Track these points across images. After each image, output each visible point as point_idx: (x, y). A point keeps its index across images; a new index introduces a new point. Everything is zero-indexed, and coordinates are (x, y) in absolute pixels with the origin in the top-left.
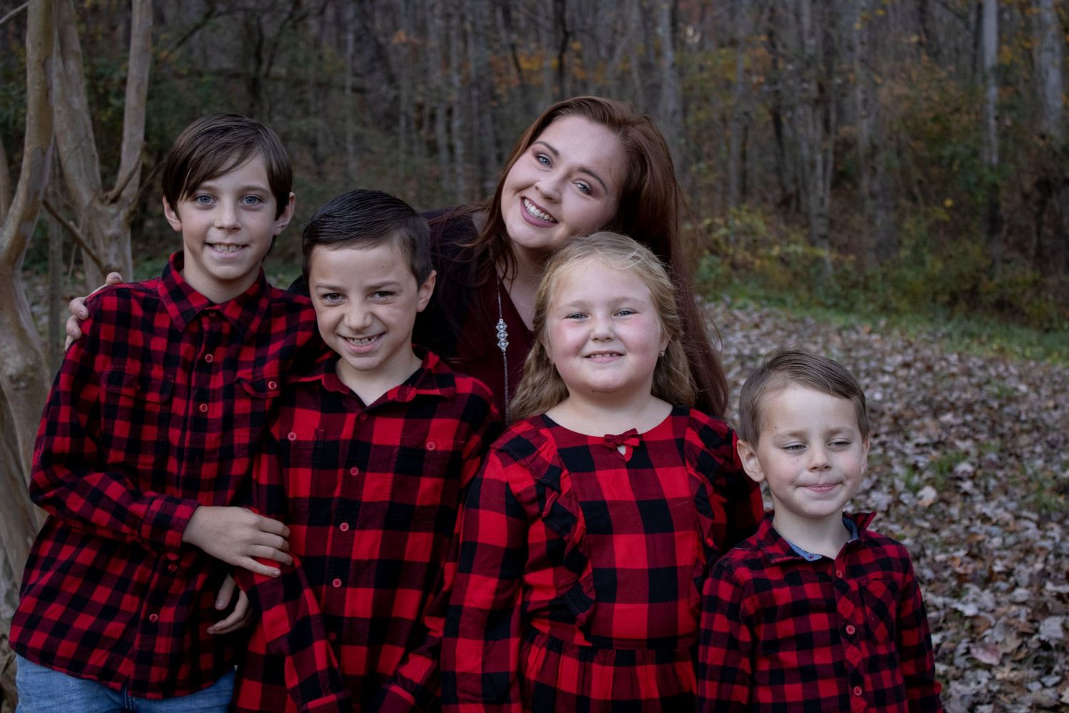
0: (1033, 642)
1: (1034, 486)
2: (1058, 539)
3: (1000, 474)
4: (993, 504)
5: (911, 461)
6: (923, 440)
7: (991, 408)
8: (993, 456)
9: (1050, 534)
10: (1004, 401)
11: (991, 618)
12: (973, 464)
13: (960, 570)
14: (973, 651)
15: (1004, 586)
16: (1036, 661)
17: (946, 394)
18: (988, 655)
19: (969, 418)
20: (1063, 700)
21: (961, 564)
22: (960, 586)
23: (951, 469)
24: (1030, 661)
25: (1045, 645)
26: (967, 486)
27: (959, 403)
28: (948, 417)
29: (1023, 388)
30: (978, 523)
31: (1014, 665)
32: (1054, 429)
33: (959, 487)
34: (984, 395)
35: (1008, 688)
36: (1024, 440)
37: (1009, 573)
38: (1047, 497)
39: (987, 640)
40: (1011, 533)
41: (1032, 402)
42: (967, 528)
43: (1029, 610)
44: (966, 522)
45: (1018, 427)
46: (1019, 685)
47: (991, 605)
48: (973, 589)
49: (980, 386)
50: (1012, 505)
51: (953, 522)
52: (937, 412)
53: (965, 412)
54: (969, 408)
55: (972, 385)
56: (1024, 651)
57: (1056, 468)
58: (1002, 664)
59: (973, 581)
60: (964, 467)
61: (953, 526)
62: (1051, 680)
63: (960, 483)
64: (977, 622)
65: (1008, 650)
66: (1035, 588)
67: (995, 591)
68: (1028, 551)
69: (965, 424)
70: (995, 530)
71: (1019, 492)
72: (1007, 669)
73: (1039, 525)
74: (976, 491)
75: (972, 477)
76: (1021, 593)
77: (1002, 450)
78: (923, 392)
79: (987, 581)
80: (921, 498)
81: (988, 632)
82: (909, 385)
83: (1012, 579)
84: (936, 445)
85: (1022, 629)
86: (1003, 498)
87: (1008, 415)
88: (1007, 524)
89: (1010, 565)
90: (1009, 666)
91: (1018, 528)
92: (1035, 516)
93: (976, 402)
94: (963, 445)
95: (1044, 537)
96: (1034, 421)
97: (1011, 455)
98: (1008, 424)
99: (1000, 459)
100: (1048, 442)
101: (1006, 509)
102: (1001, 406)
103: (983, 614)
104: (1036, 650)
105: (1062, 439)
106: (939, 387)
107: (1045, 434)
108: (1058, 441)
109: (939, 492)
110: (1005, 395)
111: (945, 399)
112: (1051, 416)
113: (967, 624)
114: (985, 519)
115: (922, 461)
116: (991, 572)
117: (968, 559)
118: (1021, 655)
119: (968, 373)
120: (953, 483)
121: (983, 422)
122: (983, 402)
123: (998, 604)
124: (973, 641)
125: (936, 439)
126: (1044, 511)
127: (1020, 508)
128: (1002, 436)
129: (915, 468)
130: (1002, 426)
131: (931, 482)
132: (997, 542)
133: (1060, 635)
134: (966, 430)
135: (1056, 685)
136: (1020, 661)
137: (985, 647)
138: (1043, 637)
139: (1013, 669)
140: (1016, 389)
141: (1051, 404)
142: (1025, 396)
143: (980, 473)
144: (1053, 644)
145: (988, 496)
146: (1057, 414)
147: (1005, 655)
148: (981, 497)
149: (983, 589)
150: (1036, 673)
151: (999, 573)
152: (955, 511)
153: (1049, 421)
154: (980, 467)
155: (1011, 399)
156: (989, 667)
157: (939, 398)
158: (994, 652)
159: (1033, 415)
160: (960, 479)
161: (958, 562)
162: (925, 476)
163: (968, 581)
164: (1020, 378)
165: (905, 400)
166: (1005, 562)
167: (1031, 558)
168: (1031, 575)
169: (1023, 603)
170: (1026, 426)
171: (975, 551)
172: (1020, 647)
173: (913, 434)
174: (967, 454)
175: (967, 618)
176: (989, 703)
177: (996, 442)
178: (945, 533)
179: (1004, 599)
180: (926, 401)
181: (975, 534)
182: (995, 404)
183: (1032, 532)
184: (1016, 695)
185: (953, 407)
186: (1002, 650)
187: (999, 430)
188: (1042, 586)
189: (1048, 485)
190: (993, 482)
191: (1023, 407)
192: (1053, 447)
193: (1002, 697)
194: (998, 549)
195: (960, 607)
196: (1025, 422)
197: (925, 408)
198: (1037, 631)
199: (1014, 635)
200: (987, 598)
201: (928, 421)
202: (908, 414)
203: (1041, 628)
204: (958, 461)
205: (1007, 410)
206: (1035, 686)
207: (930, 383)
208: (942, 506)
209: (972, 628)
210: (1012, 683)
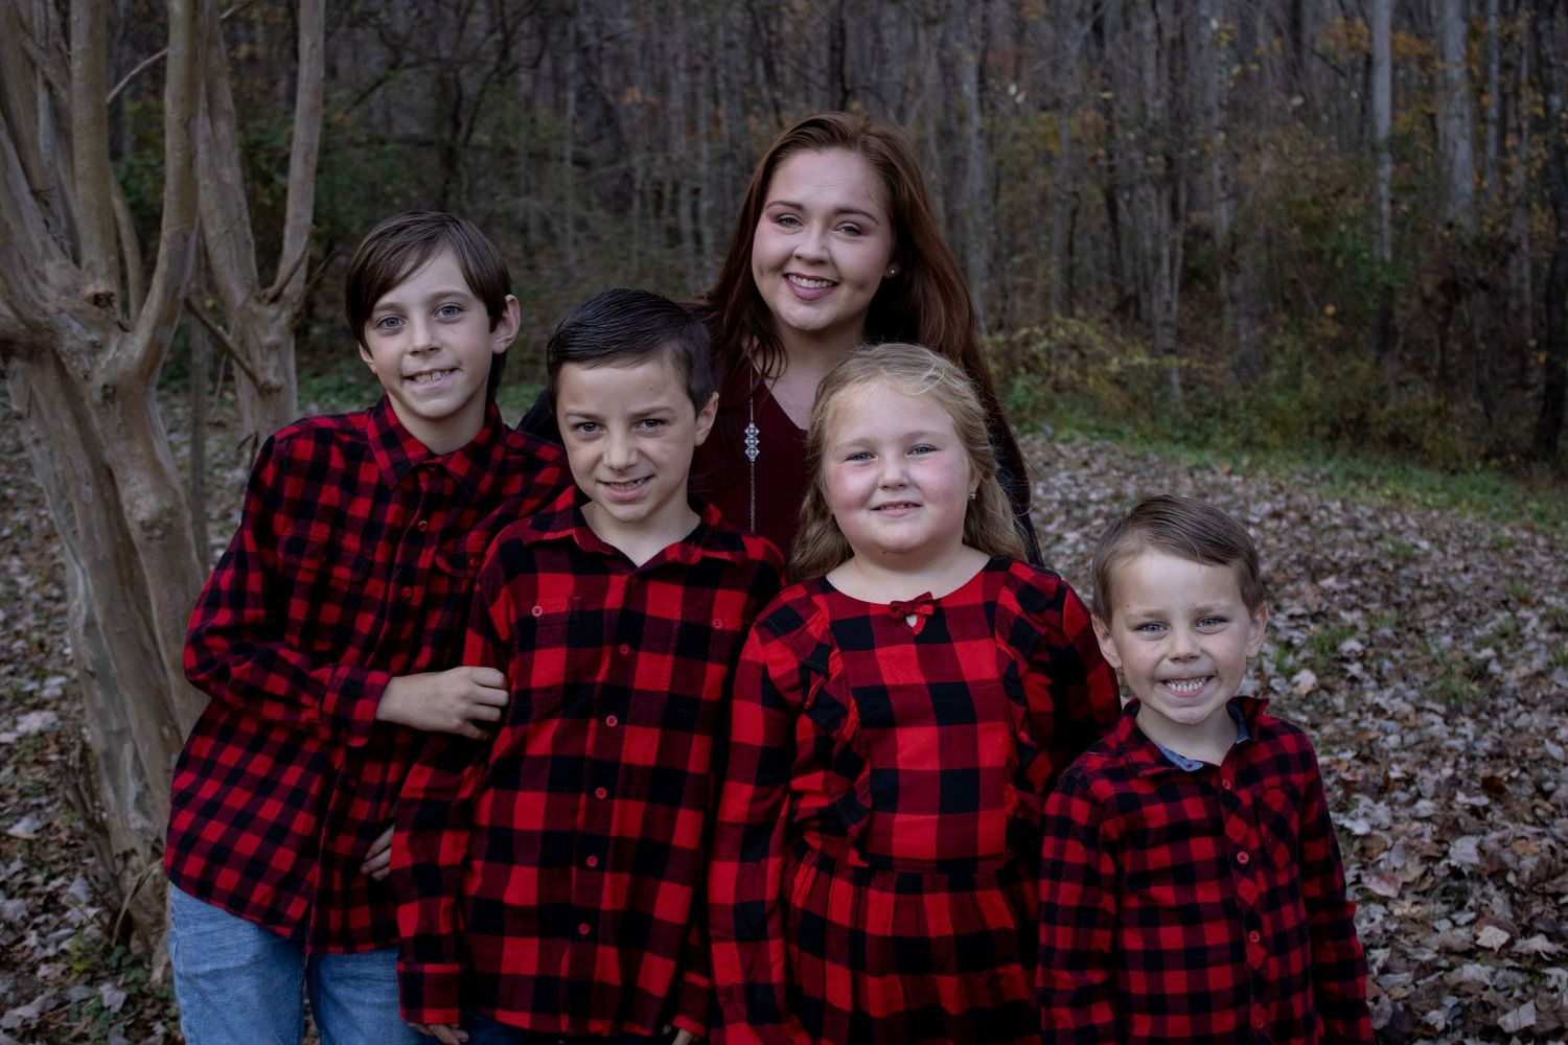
0: (1441, 869)
1: (1440, 670)
2: (1471, 738)
3: (1397, 654)
4: (1388, 693)
5: (1283, 637)
6: (1298, 610)
7: (1384, 570)
8: (1388, 632)
9: (1461, 730)
10: (1400, 561)
11: (1387, 838)
12: (1362, 642)
13: (1347, 776)
14: (1365, 879)
15: (1403, 797)
16: (1444, 893)
17: (1327, 551)
18: (1384, 884)
19: (1356, 582)
20: (1479, 942)
21: (1348, 769)
22: (1347, 796)
23: (1334, 648)
24: (1437, 892)
25: (1456, 873)
26: (1355, 669)
27: (1344, 564)
28: (1330, 582)
29: (1425, 545)
30: (1370, 715)
31: (1417, 898)
32: (1465, 598)
33: (1346, 671)
34: (1375, 554)
35: (1409, 927)
36: (1427, 611)
37: (1409, 780)
38: (1456, 683)
39: (1382, 865)
40: (1412, 729)
41: (1437, 563)
42: (1355, 722)
43: (1435, 828)
44: (1354, 715)
45: (1418, 594)
46: (1423, 923)
47: (1387, 821)
48: (1365, 801)
49: (1369, 542)
50: (1412, 694)
51: (1338, 715)
52: (1315, 575)
53: (1351, 575)
54: (1356, 570)
55: (1359, 541)
56: (1430, 879)
57: (1468, 647)
58: (1401, 896)
59: (1363, 790)
60: (1351, 645)
61: (1338, 721)
62: (1464, 917)
63: (1345, 666)
64: (1369, 843)
65: (1409, 879)
66: (1443, 800)
67: (1391, 803)
68: (1433, 752)
69: (1351, 590)
70: (1391, 725)
71: (1422, 677)
72: (1407, 903)
73: (1447, 720)
74: (1367, 676)
75: (1361, 658)
76: (1425, 806)
77: (1399, 624)
78: (1298, 550)
79: (1382, 790)
80: (1297, 684)
81: (1384, 855)
82: (1280, 541)
83: (1413, 789)
84: (1315, 617)
85: (1426, 852)
86: (1401, 685)
87: (1406, 578)
88: (1407, 718)
89: (1410, 770)
90: (1410, 899)
91: (1420, 723)
92: (1442, 709)
93: (1365, 563)
94: (1349, 617)
95: (1453, 735)
96: (1439, 586)
97: (1410, 630)
98: (1406, 591)
99: (1396, 634)
100: (1456, 613)
101: (1405, 699)
102: (1397, 567)
103: (1376, 832)
104: (1445, 879)
105: (1475, 609)
106: (1318, 543)
107: (1454, 604)
108: (1469, 614)
109: (1318, 677)
110: (1401, 553)
111: (1326, 558)
112: (1460, 580)
113: (1357, 845)
114: (1378, 711)
115: (1298, 637)
116: (1387, 779)
117: (1357, 763)
118: (1426, 886)
119: (1355, 526)
120: (1337, 665)
121: (1375, 588)
122: (1374, 562)
123: (1395, 819)
124: (1364, 867)
125: (1315, 609)
126: (1453, 702)
127: (1423, 698)
128: (1398, 605)
129: (1288, 646)
130: (1398, 593)
131: (1308, 664)
132: (1393, 740)
133: (1475, 860)
134: (1353, 598)
135: (1470, 923)
136: (1424, 893)
137: (1380, 875)
138: (1453, 863)
139: (1415, 903)
140: (1416, 546)
141: (1460, 565)
142: (1428, 554)
143: (1371, 652)
144: (1466, 871)
145: (1381, 682)
146: (1468, 578)
147: (1405, 885)
148: (1373, 684)
149: (1376, 802)
150: (1445, 908)
151: (1397, 780)
152: (1339, 701)
153: (1458, 588)
154: (1371, 645)
155: (1409, 559)
156: (1384, 901)
157: (1318, 557)
158: (1391, 880)
159: (1438, 580)
160: (1346, 660)
161: (1345, 765)
162: (1301, 657)
163: (1357, 791)
164: (1421, 531)
165: (1275, 559)
166: (1404, 766)
167: (1437, 762)
168: (1437, 783)
169: (1428, 819)
170: (1429, 593)
171: (1366, 752)
172: (1424, 876)
173: (1286, 602)
174: (1354, 628)
175: (1357, 837)
176: (1385, 946)
177: (1391, 614)
178: (1327, 730)
179: (1403, 813)
180: (1301, 561)
181: (1366, 730)
182: (1390, 566)
183: (1438, 728)
184: (1419, 936)
185: (1336, 569)
186: (1401, 879)
187: (1395, 598)
188: (1452, 797)
189: (1458, 669)
190: (1387, 664)
191: (1426, 569)
192: (1464, 620)
193: (1401, 938)
194: (1395, 750)
195: (1348, 824)
196: (1427, 588)
197: (1300, 570)
198: (1446, 854)
199: (1417, 859)
200: (1382, 812)
201: (1304, 585)
202: (1279, 577)
203: (1451, 850)
204: (1343, 638)
205: (1404, 572)
206: (1444, 925)
207: (1306, 538)
208: (1324, 694)
209: (1363, 850)
210: (1414, 920)
